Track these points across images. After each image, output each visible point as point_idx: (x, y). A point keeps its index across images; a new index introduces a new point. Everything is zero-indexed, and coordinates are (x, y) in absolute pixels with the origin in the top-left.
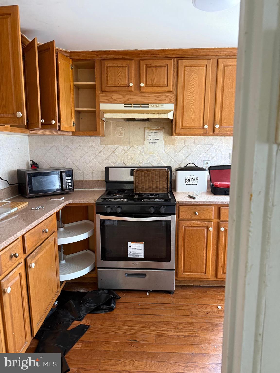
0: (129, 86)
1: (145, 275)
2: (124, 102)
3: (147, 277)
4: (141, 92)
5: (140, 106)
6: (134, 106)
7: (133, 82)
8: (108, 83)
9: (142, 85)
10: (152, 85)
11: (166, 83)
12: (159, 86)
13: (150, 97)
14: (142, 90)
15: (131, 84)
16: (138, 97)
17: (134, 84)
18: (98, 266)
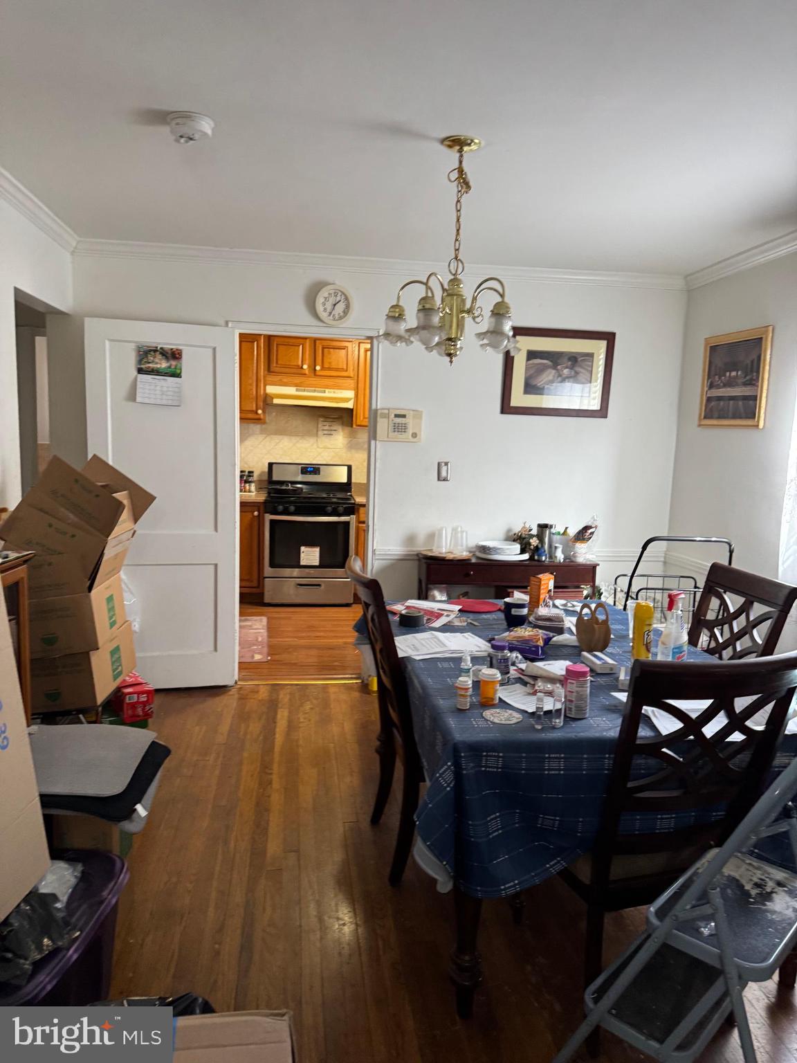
0: (302, 368)
1: (319, 585)
2: (296, 385)
3: (323, 587)
4: (315, 375)
5: (315, 391)
6: (308, 391)
7: (307, 364)
8: (277, 363)
9: (318, 368)
10: (329, 369)
11: (345, 367)
12: (337, 370)
13: (327, 381)
14: (318, 373)
15: (305, 367)
16: (313, 380)
17: (309, 367)
18: (266, 575)
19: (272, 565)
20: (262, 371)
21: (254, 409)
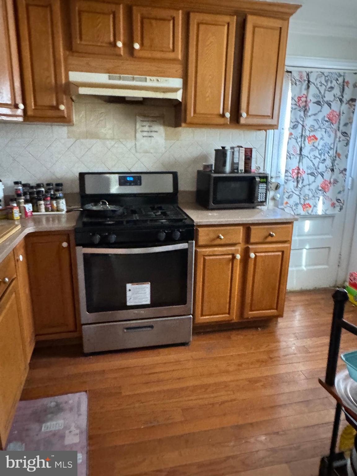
0: (115, 46)
1: (152, 327)
2: (108, 71)
3: (155, 329)
4: (133, 56)
5: (133, 79)
6: (124, 79)
7: (122, 41)
8: (81, 38)
9: (137, 46)
10: (151, 48)
11: (171, 47)
12: (161, 50)
13: (146, 66)
14: (136, 54)
15: (120, 44)
16: (129, 64)
17: (124, 44)
18: (83, 322)
19: (91, 309)
20: (61, 50)
21: (55, 103)
